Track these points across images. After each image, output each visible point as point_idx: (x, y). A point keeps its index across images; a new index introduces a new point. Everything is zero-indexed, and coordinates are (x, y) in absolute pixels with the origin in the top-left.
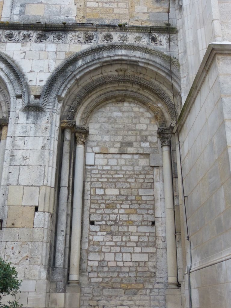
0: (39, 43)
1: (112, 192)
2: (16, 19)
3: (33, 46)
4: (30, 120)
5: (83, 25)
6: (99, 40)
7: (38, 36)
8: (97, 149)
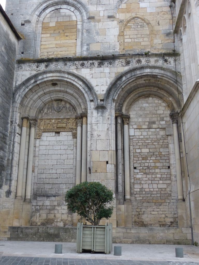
0: (100, 68)
1: (145, 151)
2: (85, 54)
3: (96, 70)
4: (99, 114)
5: (124, 55)
6: (134, 64)
7: (99, 63)
8: (135, 127)
